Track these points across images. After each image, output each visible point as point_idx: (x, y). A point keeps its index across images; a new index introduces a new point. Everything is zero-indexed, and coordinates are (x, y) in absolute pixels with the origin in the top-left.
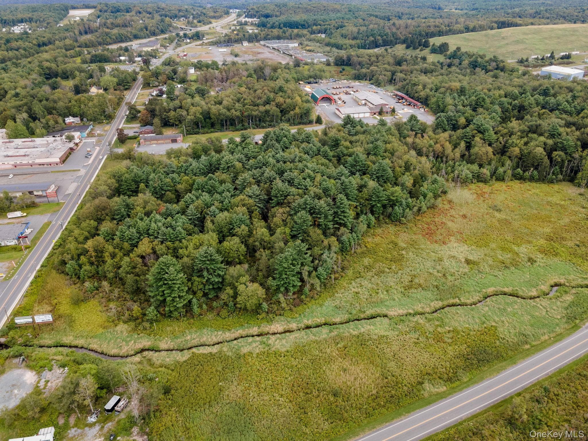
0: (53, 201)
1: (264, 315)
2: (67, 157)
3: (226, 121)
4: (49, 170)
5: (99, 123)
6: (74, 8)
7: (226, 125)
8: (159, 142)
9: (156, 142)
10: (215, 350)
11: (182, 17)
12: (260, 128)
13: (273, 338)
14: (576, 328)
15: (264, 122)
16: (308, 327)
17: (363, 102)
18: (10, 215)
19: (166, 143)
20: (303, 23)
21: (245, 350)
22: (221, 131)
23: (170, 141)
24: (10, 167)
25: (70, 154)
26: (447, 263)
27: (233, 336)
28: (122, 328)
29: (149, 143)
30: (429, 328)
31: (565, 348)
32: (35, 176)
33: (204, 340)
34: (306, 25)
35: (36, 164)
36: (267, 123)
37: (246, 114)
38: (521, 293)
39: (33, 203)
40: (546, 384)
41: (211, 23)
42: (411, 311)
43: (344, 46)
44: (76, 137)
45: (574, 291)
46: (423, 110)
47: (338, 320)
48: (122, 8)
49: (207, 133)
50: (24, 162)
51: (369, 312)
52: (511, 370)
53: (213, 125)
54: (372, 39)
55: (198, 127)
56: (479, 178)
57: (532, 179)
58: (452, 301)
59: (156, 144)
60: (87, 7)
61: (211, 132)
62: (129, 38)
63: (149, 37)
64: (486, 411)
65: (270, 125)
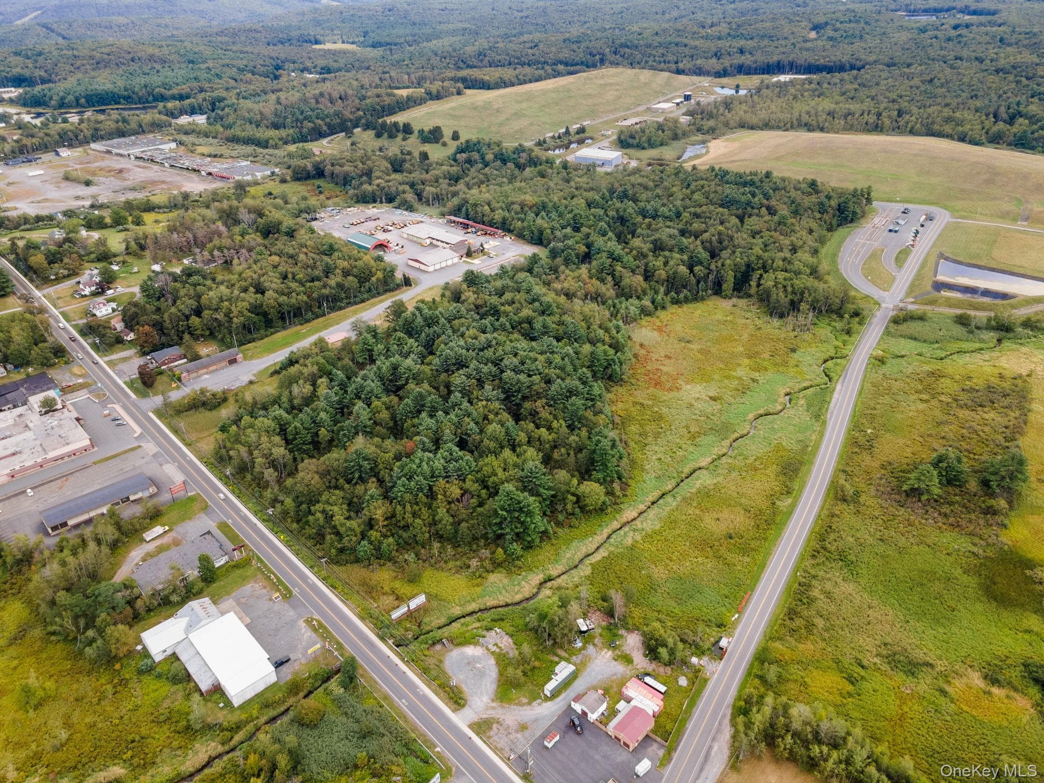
0: (178, 499)
3: (289, 312)
4: (89, 461)
7: (290, 318)
8: (211, 369)
9: (205, 371)
10: (603, 553)
12: (337, 310)
13: (638, 522)
14: (824, 423)
15: (341, 300)
16: (653, 503)
17: (428, 241)
18: (150, 536)
19: (223, 368)
21: (629, 541)
22: (284, 328)
23: (225, 363)
26: (699, 406)
27: (605, 536)
28: (495, 577)
29: (194, 375)
30: (739, 463)
31: (830, 438)
32: (71, 478)
33: (584, 550)
36: (345, 301)
37: (315, 295)
38: (771, 411)
39: (157, 509)
40: (841, 467)
42: (714, 457)
44: (57, 400)
45: (801, 395)
46: (508, 239)
47: (670, 487)
49: (267, 336)
51: (687, 470)
52: (815, 469)
53: (271, 324)
54: (309, 124)
55: (250, 332)
56: (644, 312)
57: (687, 300)
58: (733, 436)
59: (207, 373)
61: (272, 334)
64: (825, 501)
65: (348, 304)
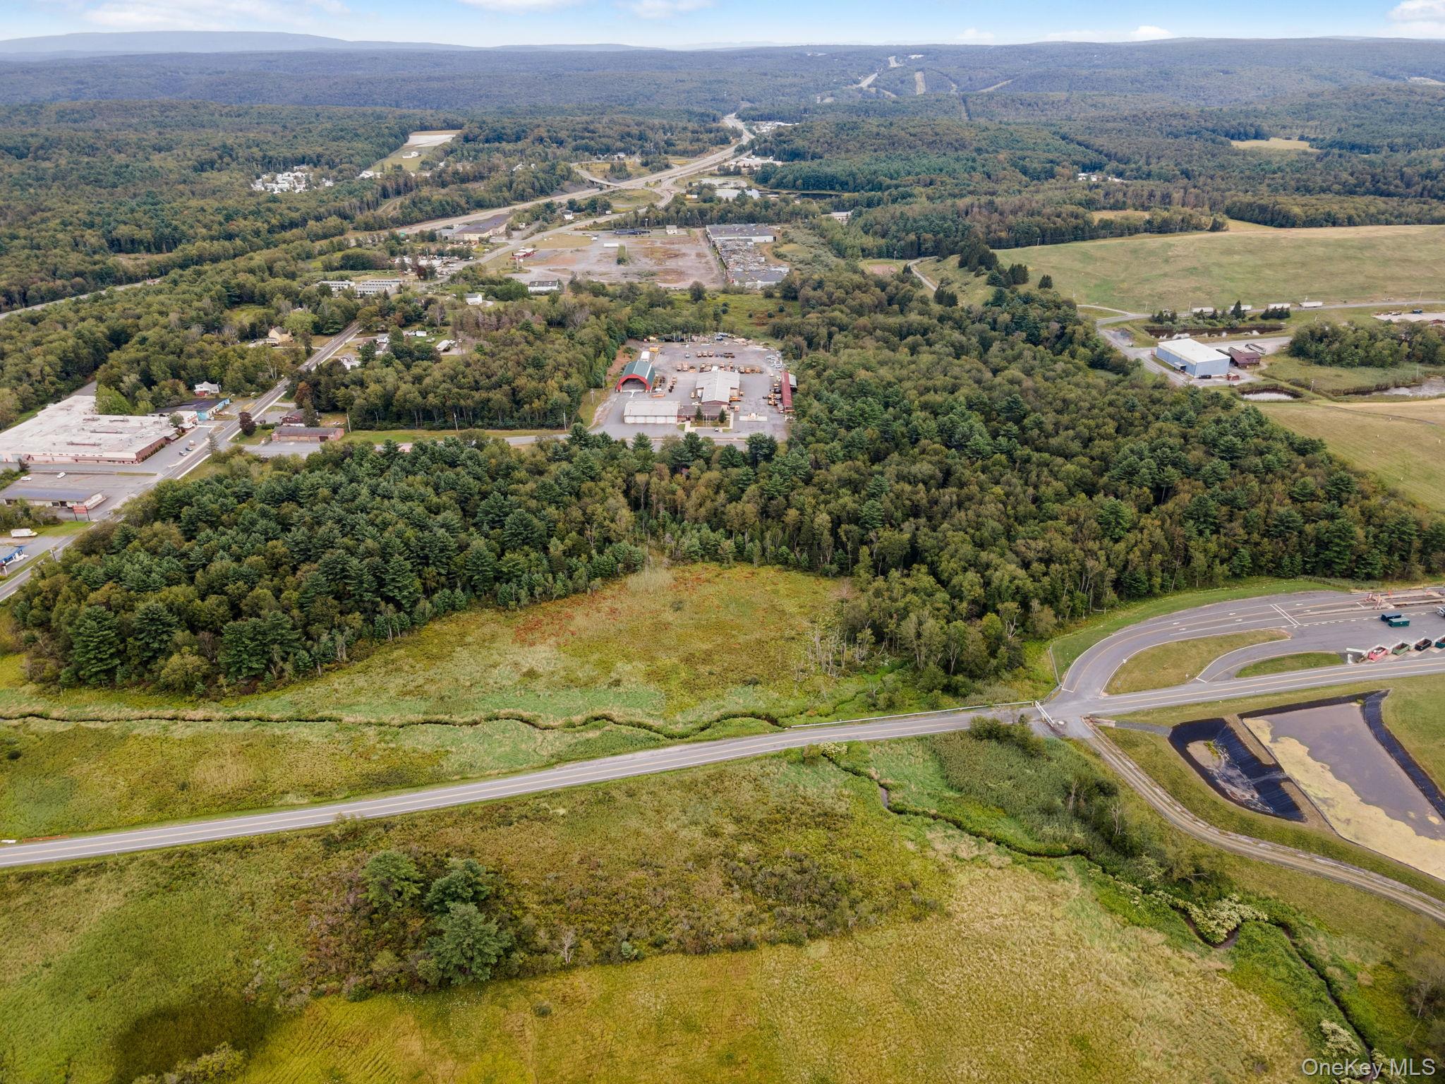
0: (82, 519)
1: (194, 698)
2: (157, 450)
4: (116, 470)
5: (244, 396)
6: (424, 128)
8: (302, 438)
9: (295, 438)
11: (621, 150)
16: (234, 719)
17: (699, 392)
18: (16, 533)
19: (307, 442)
20: (843, 178)
21: (136, 732)
23: (316, 438)
24: (68, 460)
25: (162, 446)
26: (497, 670)
28: (31, 687)
29: (286, 438)
32: (92, 477)
34: (851, 183)
35: (105, 460)
39: (55, 518)
41: (668, 167)
43: (849, 251)
44: (186, 419)
47: (277, 715)
48: (508, 131)
50: (88, 455)
51: (323, 714)
53: (398, 417)
54: (912, 237)
56: (716, 555)
57: (797, 566)
58: (441, 717)
59: (301, 441)
60: (449, 126)
62: (462, 209)
63: (509, 204)
